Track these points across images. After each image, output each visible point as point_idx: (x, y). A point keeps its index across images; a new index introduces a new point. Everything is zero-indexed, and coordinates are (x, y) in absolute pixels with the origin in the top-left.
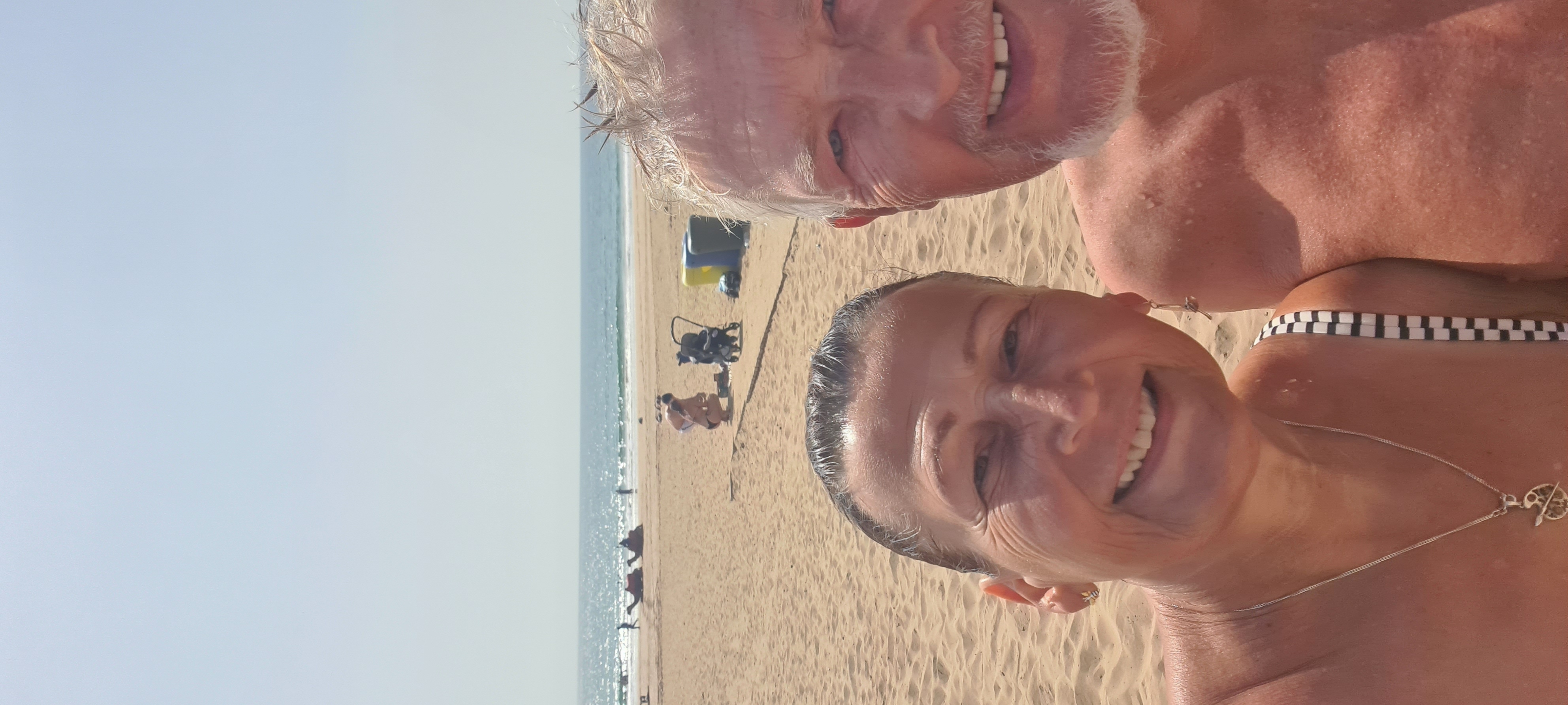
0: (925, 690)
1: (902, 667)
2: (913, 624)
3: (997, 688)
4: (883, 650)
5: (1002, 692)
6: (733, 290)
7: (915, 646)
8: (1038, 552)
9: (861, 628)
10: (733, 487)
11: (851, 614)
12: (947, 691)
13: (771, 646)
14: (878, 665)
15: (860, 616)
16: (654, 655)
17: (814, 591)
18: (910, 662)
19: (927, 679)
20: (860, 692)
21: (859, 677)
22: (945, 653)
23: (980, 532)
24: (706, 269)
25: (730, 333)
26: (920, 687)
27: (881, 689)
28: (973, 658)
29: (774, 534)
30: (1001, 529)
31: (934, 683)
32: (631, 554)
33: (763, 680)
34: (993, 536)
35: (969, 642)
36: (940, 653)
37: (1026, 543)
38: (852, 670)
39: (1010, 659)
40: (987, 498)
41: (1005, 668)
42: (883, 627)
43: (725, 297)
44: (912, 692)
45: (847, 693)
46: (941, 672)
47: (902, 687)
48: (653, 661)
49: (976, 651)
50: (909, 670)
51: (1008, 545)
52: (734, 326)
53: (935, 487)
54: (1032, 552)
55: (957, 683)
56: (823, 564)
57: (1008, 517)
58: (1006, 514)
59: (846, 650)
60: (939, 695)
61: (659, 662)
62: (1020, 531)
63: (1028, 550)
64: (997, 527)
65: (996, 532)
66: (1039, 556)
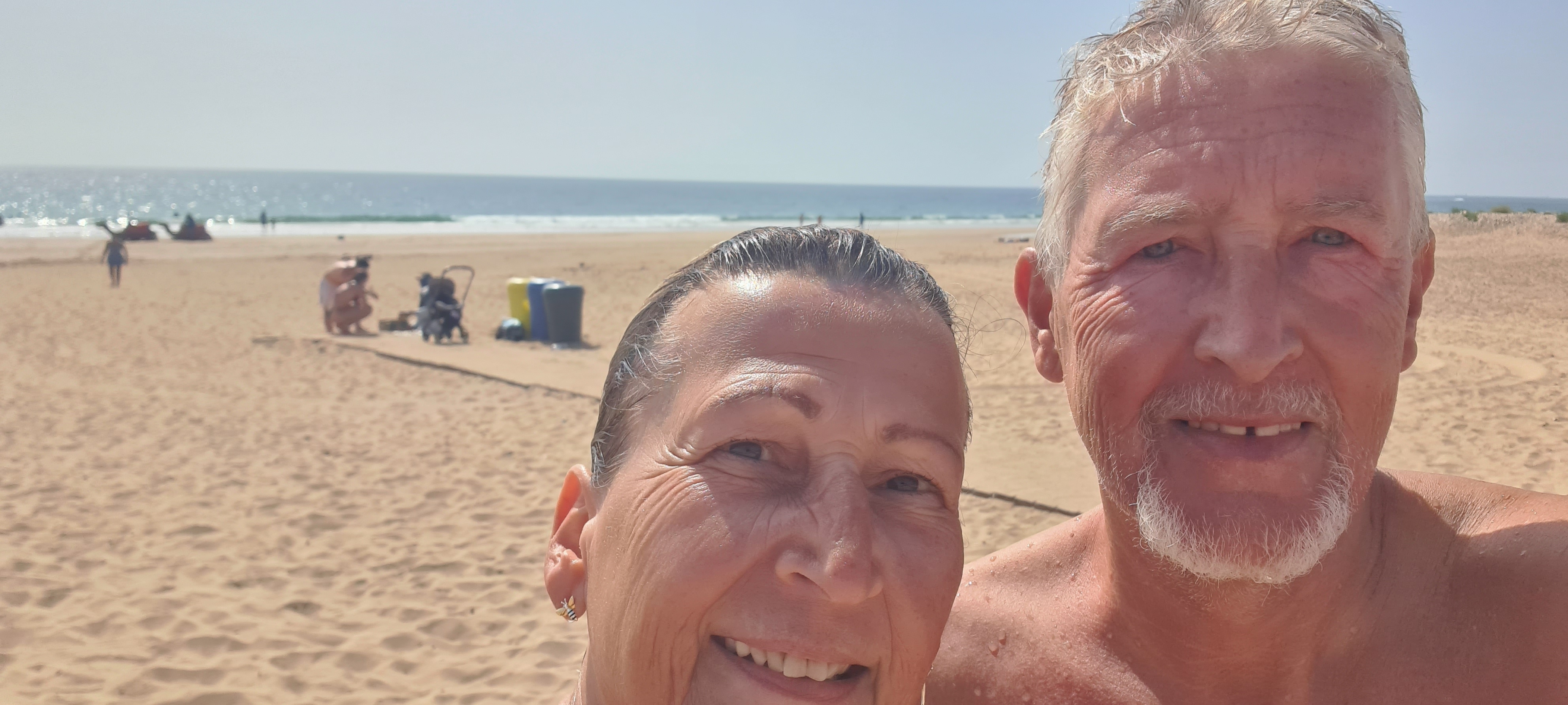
0: (24, 581)
1: (53, 551)
2: (113, 559)
3: (38, 668)
4: (74, 526)
5: (34, 675)
6: (503, 334)
7: (84, 565)
9: (101, 498)
10: (270, 342)
11: (119, 485)
12: (28, 609)
13: (67, 394)
14: (52, 522)
15: (118, 496)
16: (43, 256)
17: (145, 440)
18: (63, 559)
19: (39, 582)
20: (14, 502)
21: (34, 501)
22: (79, 601)
23: (660, 456)
24: (526, 304)
25: (456, 332)
26: (29, 574)
27: (22, 527)
28: (76, 635)
29: (213, 389)
30: (670, 485)
31: (37, 592)
33: (18, 386)
34: (659, 474)
35: (97, 628)
36: (77, 594)
37: (653, 520)
38: (43, 491)
39: (80, 680)
40: (709, 462)
41: (66, 675)
42: (105, 523)
43: (495, 325)
44: (21, 565)
45: (10, 486)
46: (51, 599)
47: (25, 552)
48: (35, 255)
49: (85, 638)
50: (50, 559)
51: (647, 496)
52: (464, 335)
53: (721, 392)
54: (640, 529)
55: (39, 618)
56: (182, 448)
57: (687, 494)
58: (691, 491)
59: (69, 482)
60: (20, 599)
61: (34, 262)
62: (669, 511)
63: (642, 521)
64: (671, 478)
65: (663, 478)
66: (631, 540)
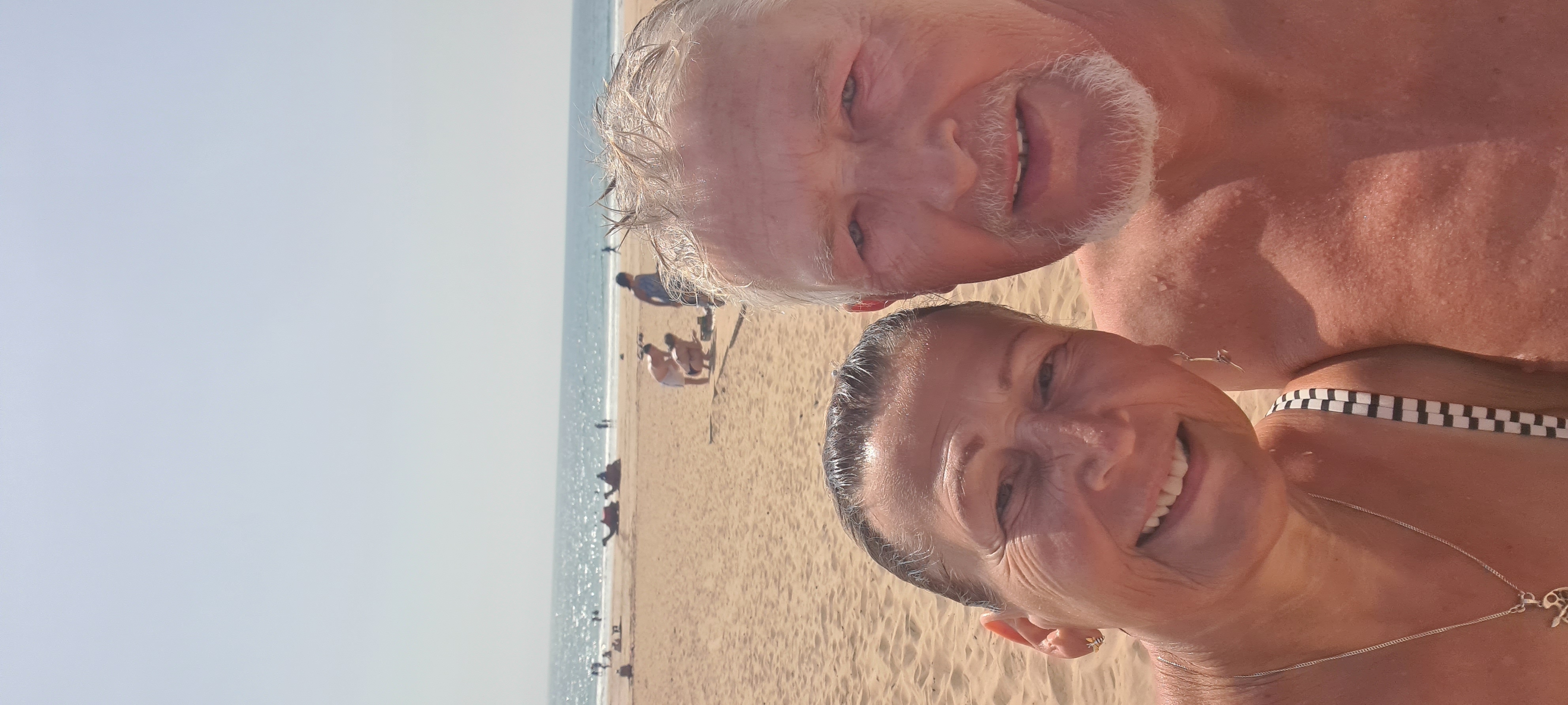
0: (896, 646)
1: (874, 621)
3: (968, 651)
4: (856, 602)
5: (973, 655)
7: (889, 602)
8: (1054, 587)
9: (835, 579)
10: (713, 430)
11: (826, 564)
12: (919, 648)
13: (744, 589)
14: (850, 617)
16: (628, 587)
17: (789, 539)
18: (882, 616)
19: (899, 635)
20: (831, 641)
21: (831, 627)
23: (995, 561)
26: (891, 642)
27: (852, 640)
28: (946, 620)
29: (751, 480)
30: (1018, 559)
31: (906, 639)
32: (607, 488)
33: (735, 621)
34: (1009, 566)
36: (912, 612)
37: (1044, 577)
38: (824, 618)
40: (1007, 527)
42: (856, 581)
44: (883, 646)
45: (818, 641)
46: (914, 630)
47: (873, 641)
48: (626, 592)
50: (881, 624)
51: (1023, 577)
53: (955, 509)
54: (1048, 587)
55: (928, 642)
56: (799, 514)
57: (1029, 548)
58: (1027, 545)
59: (818, 599)
60: (910, 653)
61: (632, 594)
62: (1038, 563)
63: (1042, 584)
64: (1014, 558)
65: (1012, 563)
66: (1054, 593)
